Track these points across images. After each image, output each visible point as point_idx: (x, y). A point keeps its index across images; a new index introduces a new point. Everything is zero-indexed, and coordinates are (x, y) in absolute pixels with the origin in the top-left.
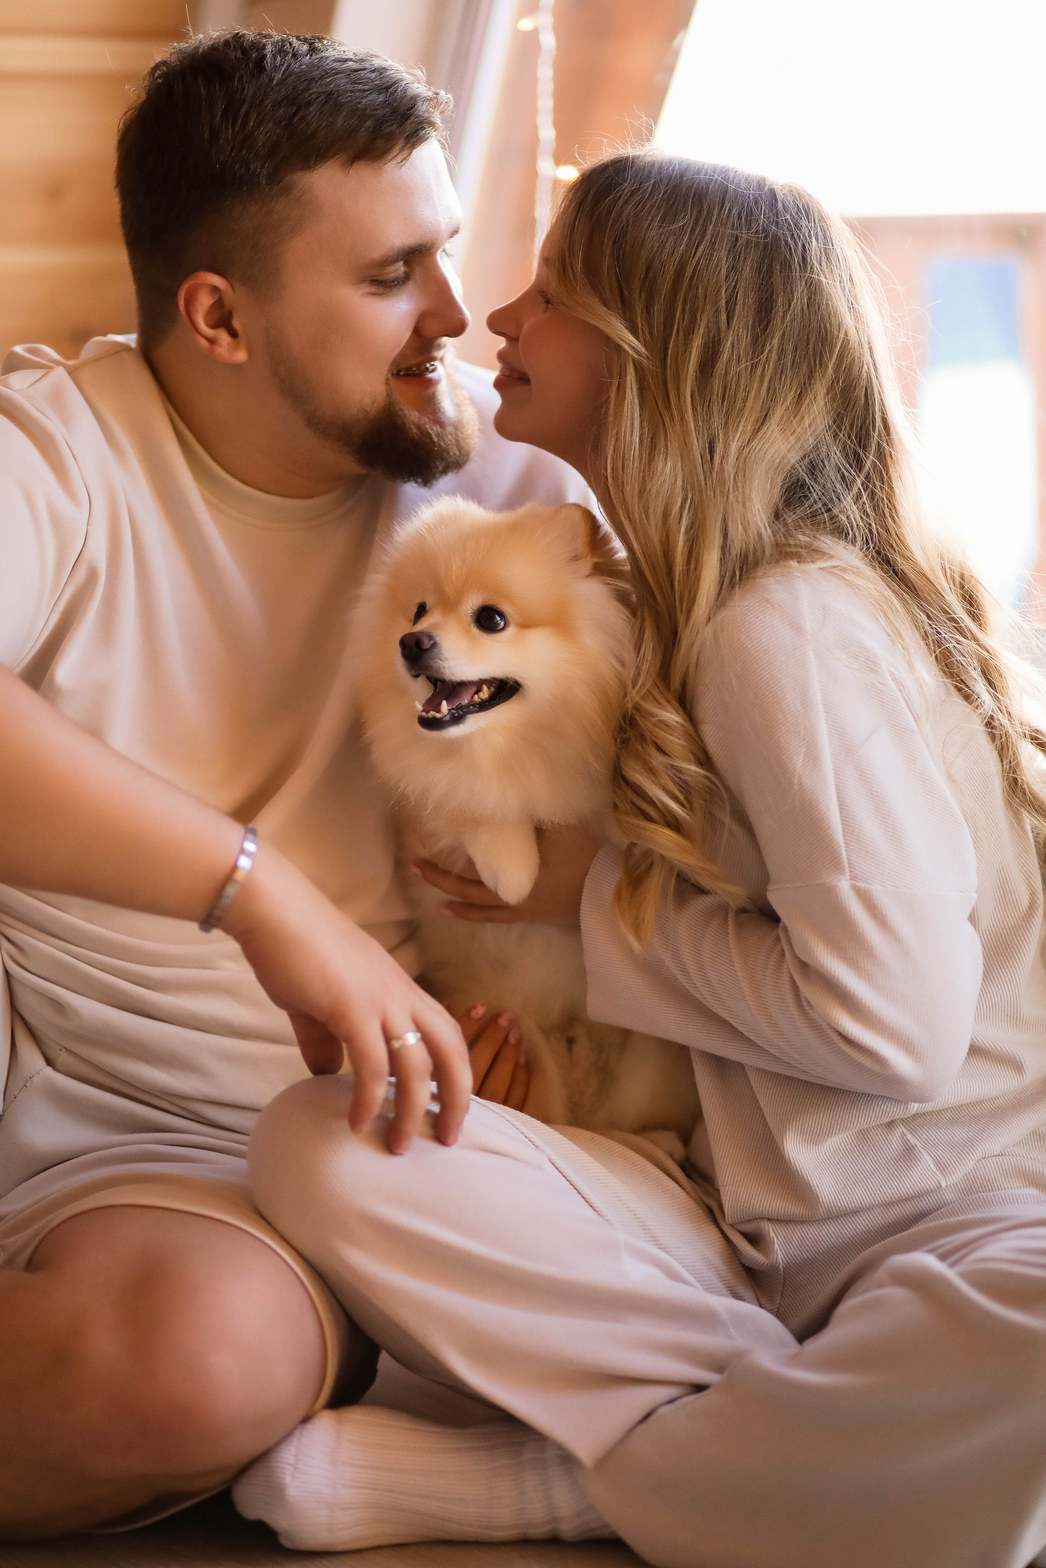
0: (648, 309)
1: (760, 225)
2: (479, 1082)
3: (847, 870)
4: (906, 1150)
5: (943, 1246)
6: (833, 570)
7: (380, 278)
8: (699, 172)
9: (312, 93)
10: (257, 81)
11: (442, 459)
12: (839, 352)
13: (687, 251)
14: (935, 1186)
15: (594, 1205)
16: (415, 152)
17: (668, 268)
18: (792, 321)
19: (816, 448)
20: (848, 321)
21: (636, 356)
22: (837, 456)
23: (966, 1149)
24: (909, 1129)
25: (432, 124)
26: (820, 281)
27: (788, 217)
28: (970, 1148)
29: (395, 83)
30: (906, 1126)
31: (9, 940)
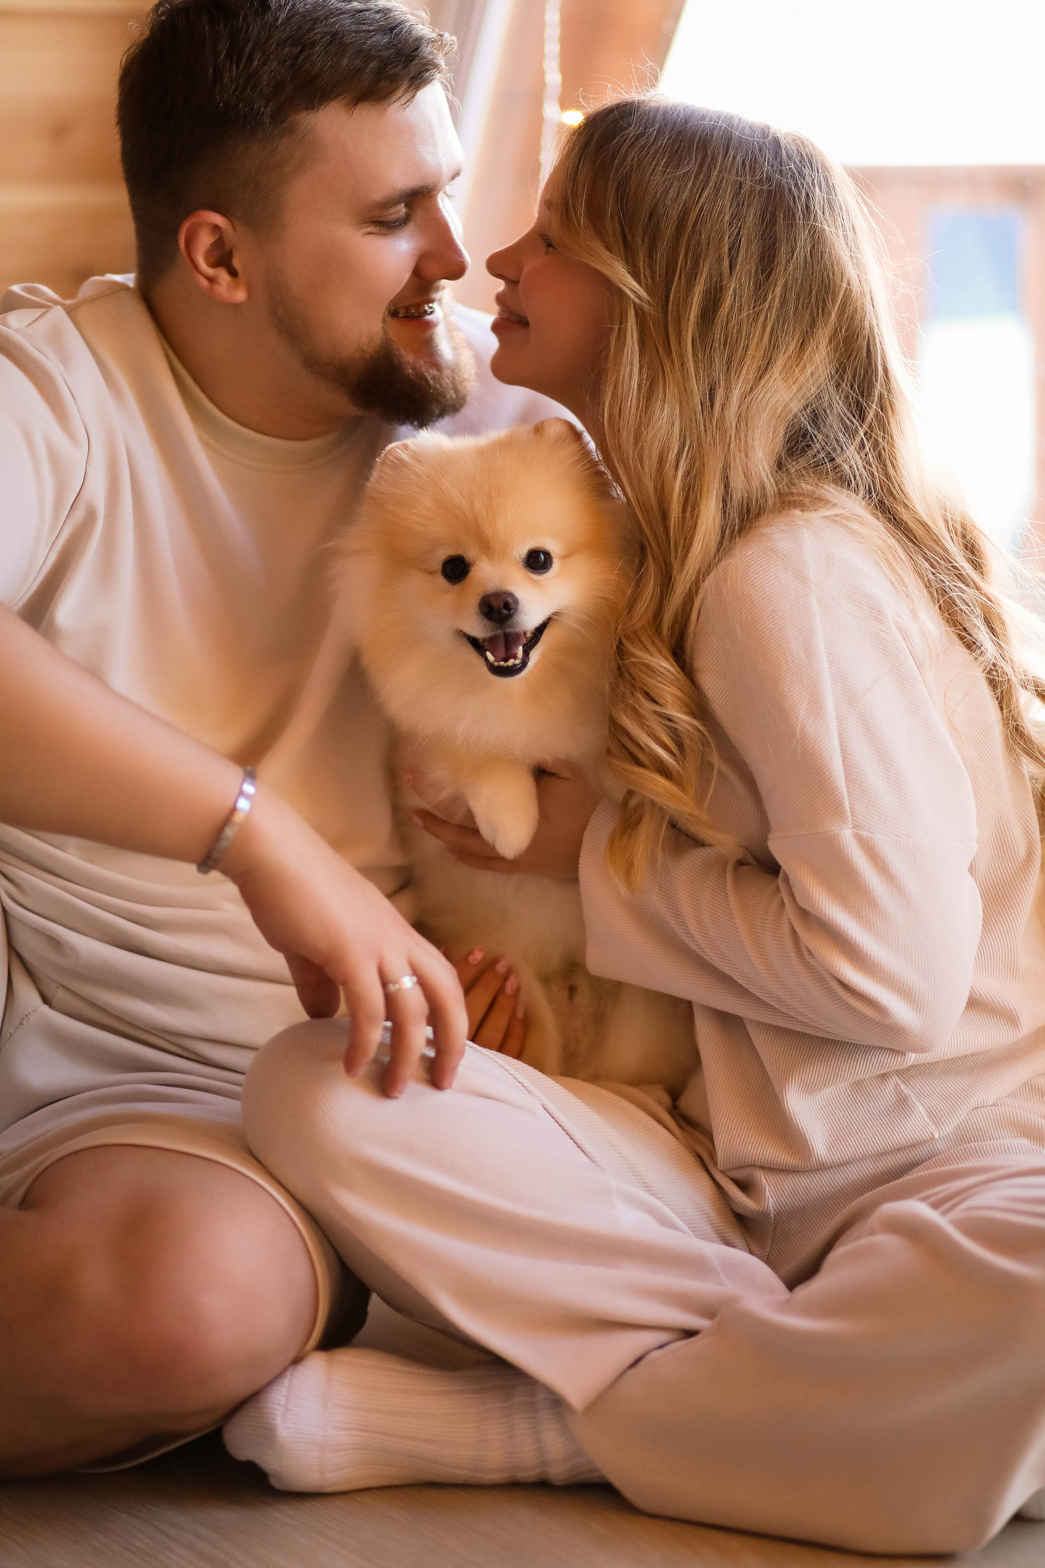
0: (651, 255)
1: (765, 172)
2: (475, 1028)
3: (850, 819)
4: (899, 1101)
5: (935, 1194)
6: (838, 519)
7: (380, 220)
8: (703, 118)
9: (318, 33)
10: (262, 20)
11: (438, 402)
12: (841, 302)
13: (690, 197)
14: (928, 1137)
15: (586, 1150)
16: (419, 94)
17: (672, 214)
18: (795, 269)
19: (819, 397)
20: (851, 271)
21: (638, 301)
22: (839, 405)
23: (960, 1100)
24: (903, 1079)
25: (436, 66)
26: (823, 230)
27: (792, 166)
28: (963, 1099)
29: (400, 24)
30: (900, 1076)
31: (6, 877)
